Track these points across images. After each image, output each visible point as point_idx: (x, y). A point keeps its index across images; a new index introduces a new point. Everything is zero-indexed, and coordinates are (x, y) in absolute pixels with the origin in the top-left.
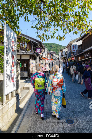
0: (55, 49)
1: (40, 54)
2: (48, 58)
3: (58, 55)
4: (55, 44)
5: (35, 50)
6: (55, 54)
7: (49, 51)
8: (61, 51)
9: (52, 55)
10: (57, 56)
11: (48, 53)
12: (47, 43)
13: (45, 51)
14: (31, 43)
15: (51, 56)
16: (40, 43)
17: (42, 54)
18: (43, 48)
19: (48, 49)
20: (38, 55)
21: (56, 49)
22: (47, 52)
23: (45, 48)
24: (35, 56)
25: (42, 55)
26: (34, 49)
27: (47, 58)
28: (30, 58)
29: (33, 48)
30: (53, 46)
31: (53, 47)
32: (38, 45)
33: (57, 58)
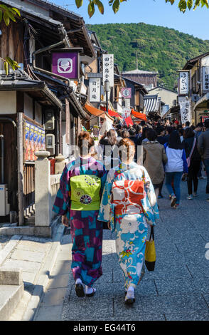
0: (155, 55)
1: (73, 84)
2: (120, 110)
3: (174, 90)
4: (153, 28)
5: (46, 61)
6: (159, 86)
7: (120, 68)
8: (189, 66)
9: (138, 90)
10: (169, 98)
11: (117, 80)
12: (109, 26)
13: (100, 70)
14: (24, 26)
15: (133, 94)
16: (73, 23)
17: (87, 83)
18: (88, 52)
19: (116, 57)
20: (63, 91)
21: (163, 57)
22: (109, 74)
23: (100, 54)
24: (46, 96)
25: (83, 91)
26: (38, 57)
27: (110, 107)
28: (20, 108)
29: (32, 50)
30: (142, 41)
31: (143, 48)
32: (60, 37)
33: (165, 110)
